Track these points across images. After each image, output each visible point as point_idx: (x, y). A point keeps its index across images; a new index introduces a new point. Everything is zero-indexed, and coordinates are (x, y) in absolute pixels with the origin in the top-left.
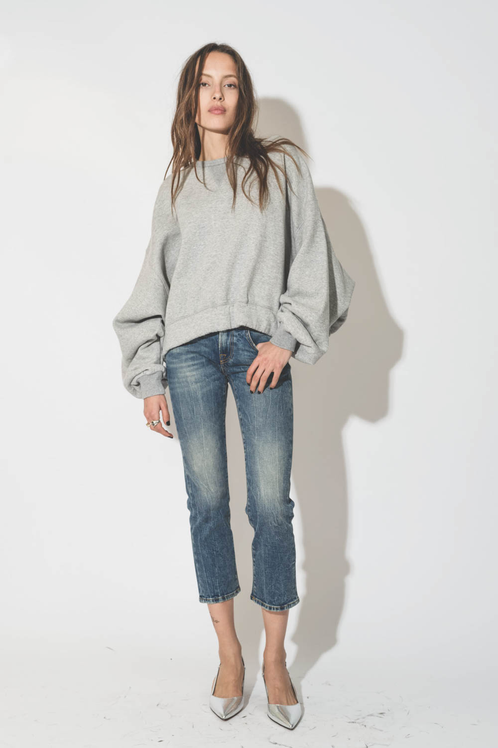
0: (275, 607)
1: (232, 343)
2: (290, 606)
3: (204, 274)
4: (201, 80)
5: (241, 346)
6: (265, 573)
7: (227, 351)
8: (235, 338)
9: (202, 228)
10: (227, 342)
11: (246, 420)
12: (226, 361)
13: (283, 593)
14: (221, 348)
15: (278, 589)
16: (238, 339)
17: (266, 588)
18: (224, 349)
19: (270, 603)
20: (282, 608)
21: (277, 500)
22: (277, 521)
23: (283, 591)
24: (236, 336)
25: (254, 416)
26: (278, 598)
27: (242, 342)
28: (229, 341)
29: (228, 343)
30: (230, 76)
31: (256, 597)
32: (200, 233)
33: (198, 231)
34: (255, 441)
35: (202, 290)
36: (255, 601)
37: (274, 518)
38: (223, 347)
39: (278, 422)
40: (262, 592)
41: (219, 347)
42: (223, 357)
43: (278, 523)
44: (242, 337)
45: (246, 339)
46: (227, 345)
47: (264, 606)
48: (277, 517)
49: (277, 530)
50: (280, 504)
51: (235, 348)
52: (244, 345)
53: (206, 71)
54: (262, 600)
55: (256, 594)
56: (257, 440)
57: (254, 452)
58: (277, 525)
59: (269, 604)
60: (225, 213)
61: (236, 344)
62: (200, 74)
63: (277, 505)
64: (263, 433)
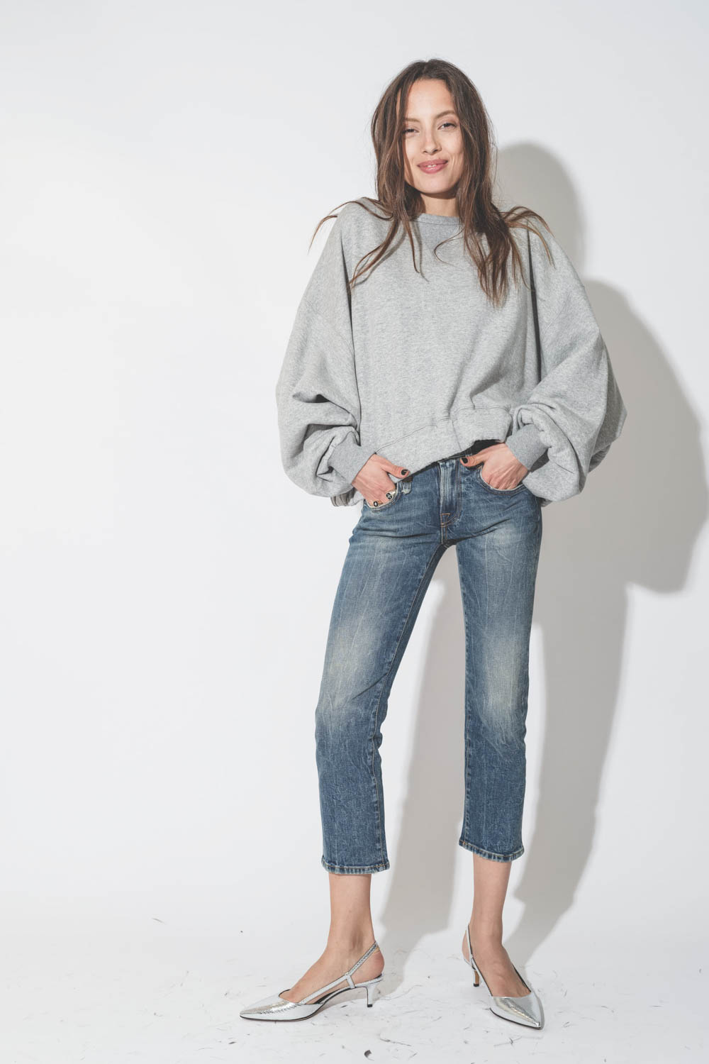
0: (496, 854)
1: (459, 495)
2: (514, 857)
3: (413, 377)
4: (405, 126)
5: (472, 496)
6: (487, 807)
7: (451, 508)
8: (463, 486)
9: (407, 308)
10: (452, 493)
11: (472, 600)
12: (450, 522)
13: (509, 837)
14: (443, 503)
15: (503, 830)
16: (468, 487)
17: (486, 827)
18: (447, 504)
19: (491, 848)
20: (506, 859)
21: (507, 712)
22: (506, 738)
23: (509, 834)
24: (464, 483)
25: (486, 599)
26: (502, 843)
27: (473, 489)
28: (455, 491)
29: (454, 495)
30: (446, 113)
31: (468, 841)
32: (402, 315)
33: (400, 313)
34: (485, 633)
35: (411, 400)
36: (468, 846)
37: (502, 734)
38: (446, 501)
39: (518, 608)
40: (479, 834)
41: (441, 502)
42: (445, 518)
43: (507, 741)
44: (472, 482)
45: (477, 484)
46: (452, 497)
47: (481, 853)
48: (506, 733)
49: (506, 751)
50: (511, 716)
51: (464, 500)
52: (478, 493)
53: (411, 114)
54: (477, 845)
55: (469, 837)
56: (487, 633)
57: (482, 646)
58: (505, 743)
59: (488, 850)
60: (441, 293)
61: (465, 495)
62: (403, 118)
63: (508, 718)
64: (497, 624)
